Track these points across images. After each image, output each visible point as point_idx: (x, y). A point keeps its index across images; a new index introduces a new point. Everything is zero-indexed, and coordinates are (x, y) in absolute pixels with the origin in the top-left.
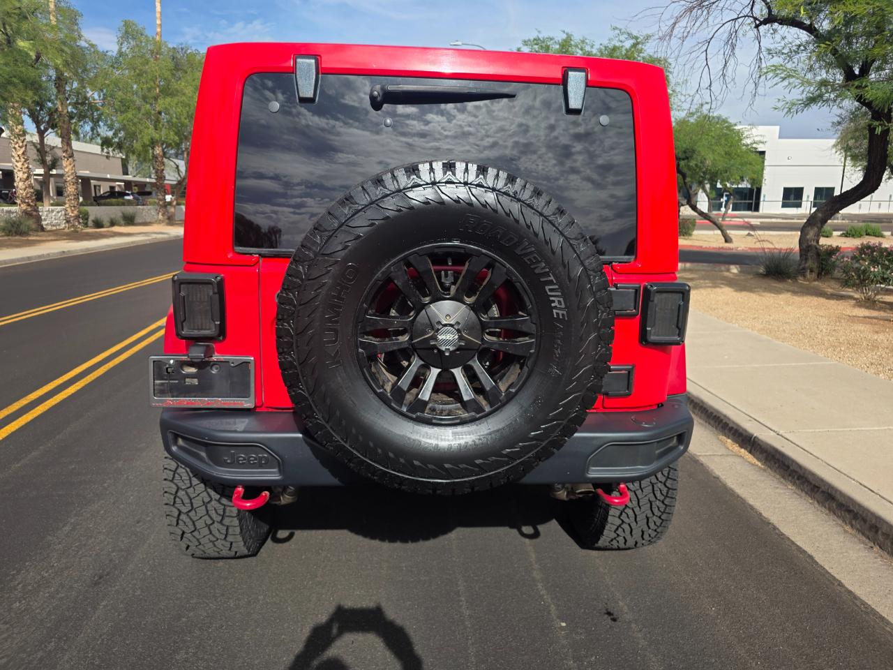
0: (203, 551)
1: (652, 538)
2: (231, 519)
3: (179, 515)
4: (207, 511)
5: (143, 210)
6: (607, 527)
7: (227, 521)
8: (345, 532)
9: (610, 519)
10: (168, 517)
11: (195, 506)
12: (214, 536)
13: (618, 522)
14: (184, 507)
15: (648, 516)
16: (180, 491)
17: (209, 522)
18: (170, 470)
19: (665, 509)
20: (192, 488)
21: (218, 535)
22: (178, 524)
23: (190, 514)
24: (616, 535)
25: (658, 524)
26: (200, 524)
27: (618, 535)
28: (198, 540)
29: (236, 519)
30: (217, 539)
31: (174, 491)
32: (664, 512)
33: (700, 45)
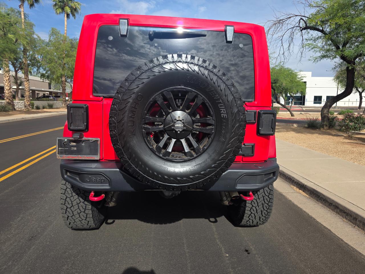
0: (76, 225)
1: (264, 220)
2: (88, 211)
3: (67, 209)
4: (79, 207)
5: (56, 102)
6: (245, 216)
7: (87, 212)
8: (136, 221)
9: (246, 211)
10: (62, 210)
11: (73, 205)
12: (81, 218)
13: (250, 213)
14: (69, 205)
15: (262, 210)
16: (67, 198)
17: (79, 212)
18: (64, 189)
19: (269, 207)
20: (72, 197)
21: (83, 218)
22: (66, 213)
23: (71, 208)
24: (249, 219)
25: (266, 214)
26: (75, 213)
27: (250, 219)
28: (74, 220)
29: (90, 211)
30: (83, 220)
31: (65, 198)
32: (268, 209)
33: (279, 37)
